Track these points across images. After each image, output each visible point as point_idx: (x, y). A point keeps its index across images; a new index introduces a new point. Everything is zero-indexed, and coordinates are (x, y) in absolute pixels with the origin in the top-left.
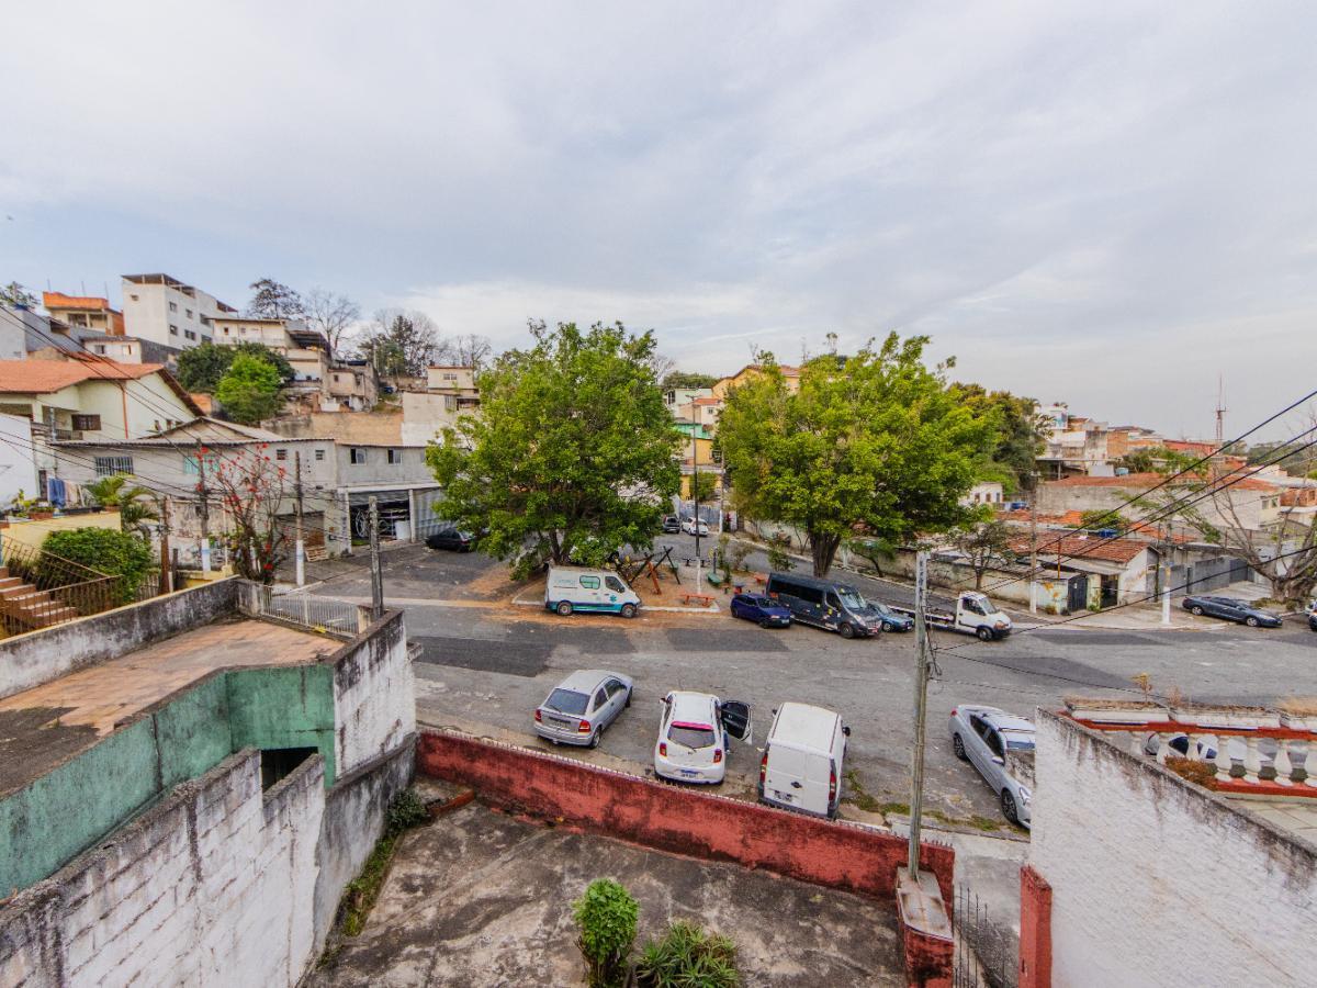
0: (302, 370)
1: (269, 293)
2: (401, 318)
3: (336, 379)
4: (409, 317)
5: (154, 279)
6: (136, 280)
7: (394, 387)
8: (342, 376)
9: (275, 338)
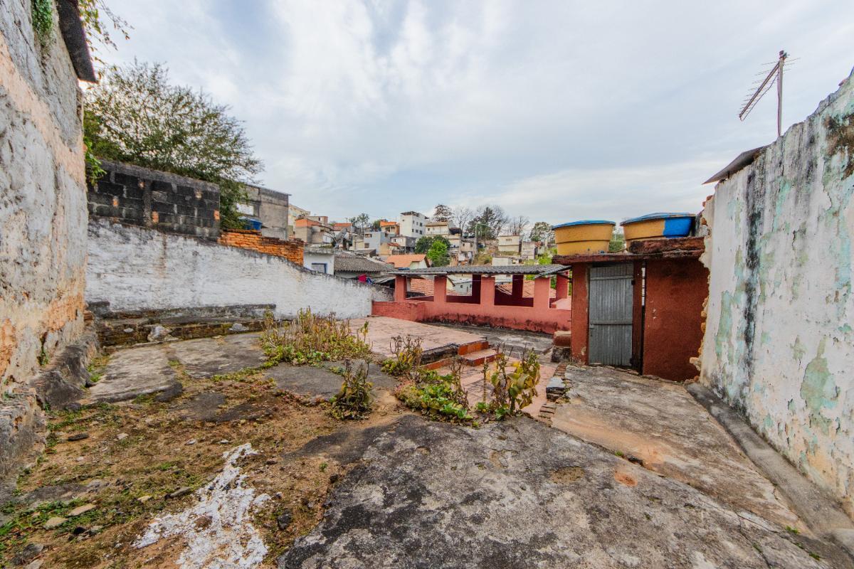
0: (453, 243)
1: (441, 209)
2: (487, 208)
3: (464, 245)
4: (491, 207)
5: (409, 214)
6: (404, 214)
7: (484, 245)
8: (466, 244)
9: (444, 231)
